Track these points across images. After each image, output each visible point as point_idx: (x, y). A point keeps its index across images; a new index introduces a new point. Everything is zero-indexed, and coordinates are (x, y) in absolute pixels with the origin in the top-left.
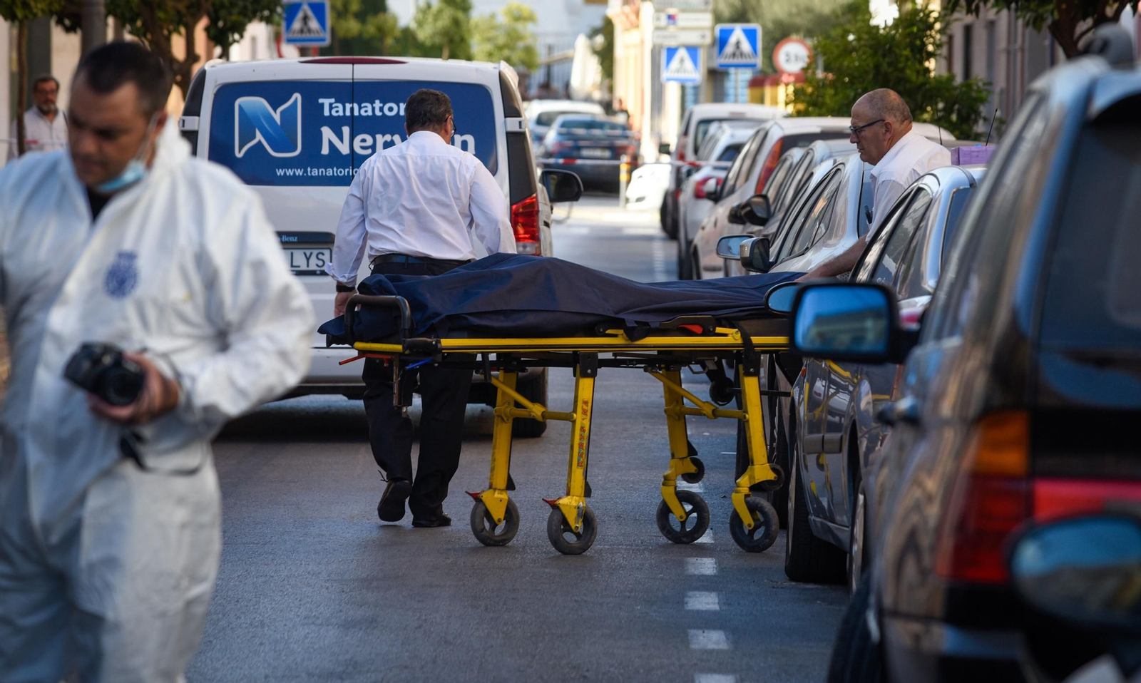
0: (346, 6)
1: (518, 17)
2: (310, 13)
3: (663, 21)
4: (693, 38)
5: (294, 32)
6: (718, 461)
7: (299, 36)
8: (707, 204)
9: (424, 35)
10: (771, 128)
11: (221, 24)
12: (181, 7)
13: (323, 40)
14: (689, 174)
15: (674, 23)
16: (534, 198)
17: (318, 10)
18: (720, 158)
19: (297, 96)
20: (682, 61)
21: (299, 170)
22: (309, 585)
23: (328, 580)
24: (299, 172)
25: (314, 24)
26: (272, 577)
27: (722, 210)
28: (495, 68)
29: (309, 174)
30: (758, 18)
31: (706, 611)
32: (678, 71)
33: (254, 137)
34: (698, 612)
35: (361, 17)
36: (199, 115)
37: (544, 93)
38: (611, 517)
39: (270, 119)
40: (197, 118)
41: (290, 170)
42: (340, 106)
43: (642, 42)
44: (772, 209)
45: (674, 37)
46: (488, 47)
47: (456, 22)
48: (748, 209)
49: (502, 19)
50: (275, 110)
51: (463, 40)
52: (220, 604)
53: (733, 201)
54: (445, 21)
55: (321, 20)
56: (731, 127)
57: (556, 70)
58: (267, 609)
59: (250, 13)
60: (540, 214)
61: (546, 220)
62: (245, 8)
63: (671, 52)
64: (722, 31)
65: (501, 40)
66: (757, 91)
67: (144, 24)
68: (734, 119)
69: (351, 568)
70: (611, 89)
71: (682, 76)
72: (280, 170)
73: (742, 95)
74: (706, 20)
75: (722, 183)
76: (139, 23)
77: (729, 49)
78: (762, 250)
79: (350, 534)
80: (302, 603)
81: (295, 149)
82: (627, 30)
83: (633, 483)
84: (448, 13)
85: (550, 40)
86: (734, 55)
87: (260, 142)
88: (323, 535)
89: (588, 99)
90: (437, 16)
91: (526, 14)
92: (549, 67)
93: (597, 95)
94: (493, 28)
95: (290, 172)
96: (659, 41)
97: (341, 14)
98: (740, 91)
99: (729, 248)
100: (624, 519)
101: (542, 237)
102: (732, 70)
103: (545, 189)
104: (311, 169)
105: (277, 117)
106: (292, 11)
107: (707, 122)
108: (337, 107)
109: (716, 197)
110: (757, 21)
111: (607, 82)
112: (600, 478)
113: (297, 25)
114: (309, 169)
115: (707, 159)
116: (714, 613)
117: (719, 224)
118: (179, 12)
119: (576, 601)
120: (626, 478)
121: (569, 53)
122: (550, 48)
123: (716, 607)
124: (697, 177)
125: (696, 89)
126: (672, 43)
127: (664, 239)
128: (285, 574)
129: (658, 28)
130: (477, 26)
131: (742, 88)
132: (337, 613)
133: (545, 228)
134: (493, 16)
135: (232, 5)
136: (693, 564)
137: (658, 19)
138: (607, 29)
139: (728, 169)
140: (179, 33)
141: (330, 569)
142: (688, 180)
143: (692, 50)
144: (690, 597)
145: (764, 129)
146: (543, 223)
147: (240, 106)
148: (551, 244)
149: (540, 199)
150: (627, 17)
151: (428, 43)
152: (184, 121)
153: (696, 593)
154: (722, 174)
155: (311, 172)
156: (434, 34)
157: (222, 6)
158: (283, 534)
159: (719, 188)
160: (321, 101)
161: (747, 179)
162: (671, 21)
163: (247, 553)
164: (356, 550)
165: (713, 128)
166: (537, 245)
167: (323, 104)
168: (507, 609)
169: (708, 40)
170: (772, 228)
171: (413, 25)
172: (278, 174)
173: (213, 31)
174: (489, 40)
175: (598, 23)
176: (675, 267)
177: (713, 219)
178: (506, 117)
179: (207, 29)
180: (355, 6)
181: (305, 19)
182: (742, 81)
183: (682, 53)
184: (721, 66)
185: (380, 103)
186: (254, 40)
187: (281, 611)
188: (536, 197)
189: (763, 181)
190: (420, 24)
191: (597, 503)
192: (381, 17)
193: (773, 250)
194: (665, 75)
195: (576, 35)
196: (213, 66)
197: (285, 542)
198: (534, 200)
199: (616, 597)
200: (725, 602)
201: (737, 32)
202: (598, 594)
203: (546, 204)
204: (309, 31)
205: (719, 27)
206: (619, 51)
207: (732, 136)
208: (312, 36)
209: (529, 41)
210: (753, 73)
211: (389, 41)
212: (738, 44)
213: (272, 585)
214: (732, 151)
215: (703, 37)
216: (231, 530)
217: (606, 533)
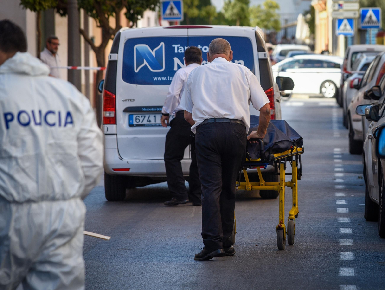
0: (192, 3)
1: (271, 7)
2: (174, 6)
3: (337, 7)
4: (350, 15)
5: (167, 15)
6: (357, 208)
7: (169, 16)
8: (354, 91)
9: (228, 15)
10: (383, 55)
11: (132, 11)
12: (113, 4)
13: (180, 18)
14: (347, 77)
15: (341, 8)
16: (272, 89)
17: (178, 5)
18: (362, 69)
19: (162, 44)
20: (345, 25)
21: (164, 78)
22: (167, 267)
23: (176, 265)
24: (164, 79)
25: (176, 11)
26: (151, 264)
27: (361, 94)
28: (253, 29)
29: (169, 79)
30: (381, 5)
31: (348, 276)
32: (344, 30)
33: (143, 63)
34: (345, 276)
35: (199, 7)
36: (117, 53)
37: (284, 41)
38: (307, 234)
39: (151, 55)
40: (117, 54)
41: (160, 78)
42: (182, 48)
43: (328, 17)
44: (382, 93)
45: (341, 14)
46: (257, 20)
47: (242, 9)
48: (371, 92)
49: (264, 8)
50: (152, 50)
51: (246, 17)
52: (126, 277)
53: (366, 89)
54: (237, 9)
55: (179, 9)
56: (367, 55)
57: (289, 31)
58: (147, 279)
59: (145, 6)
60: (275, 96)
61: (277, 99)
62: (143, 4)
63: (340, 21)
64: (363, 11)
65: (263, 17)
66: (380, 39)
67: (97, 12)
68: (369, 51)
69: (186, 259)
70: (314, 39)
71: (345, 32)
72: (155, 78)
73: (373, 41)
74: (356, 6)
75: (360, 81)
76: (94, 12)
77: (367, 19)
78: (375, 111)
79: (187, 244)
80: (163, 275)
81: (162, 68)
82: (321, 11)
83: (318, 218)
84: (239, 5)
85: (286, 17)
86: (369, 22)
87: (146, 65)
88: (174, 245)
89: (304, 44)
90: (234, 7)
91: (274, 5)
92: (286, 29)
93: (308, 41)
94: (259, 11)
95: (160, 79)
96: (335, 16)
97: (190, 6)
98: (372, 39)
99: (362, 111)
100: (313, 235)
101: (276, 107)
102: (368, 29)
103: (277, 85)
104: (170, 77)
105: (153, 53)
106: (166, 5)
107: (356, 53)
108: (181, 48)
109: (358, 87)
110: (380, 7)
111: (312, 35)
112: (303, 217)
113: (168, 11)
114: (168, 77)
115: (356, 70)
116: (352, 277)
117: (360, 100)
118: (112, 7)
119: (289, 273)
120: (315, 217)
121: (295, 23)
122: (286, 21)
123: (353, 274)
124: (351, 78)
125: (353, 38)
126: (341, 17)
127: (337, 108)
128: (157, 262)
129: (334, 11)
130: (252, 11)
131: (373, 37)
132: (180, 280)
133: (277, 103)
134: (259, 6)
135: (137, 3)
136: (344, 255)
137: (334, 6)
138: (312, 11)
139: (364, 75)
140: (113, 16)
141: (177, 260)
142: (347, 79)
143: (350, 20)
144: (341, 270)
145: (379, 56)
146: (276, 100)
147: (137, 49)
148: (280, 111)
149: (275, 89)
150: (321, 5)
151: (230, 19)
152: (111, 56)
153: (344, 268)
154: (361, 77)
155: (169, 78)
156: (233, 15)
157: (132, 3)
158: (157, 244)
159: (360, 83)
160: (173, 46)
161: (372, 79)
162: (340, 7)
163: (140, 253)
164: (190, 251)
165: (359, 56)
166: (273, 110)
167: (174, 47)
168: (257, 277)
169: (357, 16)
170: (381, 101)
171: (223, 11)
172: (154, 80)
173: (128, 15)
174: (257, 17)
175: (308, 8)
176: (342, 120)
177: (357, 98)
178: (258, 52)
179: (126, 14)
180: (196, 3)
181: (172, 9)
182: (373, 34)
183: (345, 22)
184: (363, 27)
185: (201, 46)
186: (149, 19)
187: (154, 279)
188: (273, 89)
189: (379, 80)
190: (226, 10)
191: (301, 228)
192: (208, 8)
193: (380, 112)
194: (337, 32)
195: (298, 14)
196: (124, 31)
197: (157, 248)
198: (272, 90)
199: (307, 271)
200: (357, 272)
201: (370, 12)
202: (299, 269)
203: (277, 92)
204: (174, 14)
205: (362, 9)
206: (318, 22)
207: (367, 59)
208: (175, 16)
209: (276, 17)
210: (378, 30)
211: (212, 18)
212: (370, 17)
213: (150, 267)
214: (366, 66)
215: (355, 14)
216: (133, 243)
217: (304, 241)
